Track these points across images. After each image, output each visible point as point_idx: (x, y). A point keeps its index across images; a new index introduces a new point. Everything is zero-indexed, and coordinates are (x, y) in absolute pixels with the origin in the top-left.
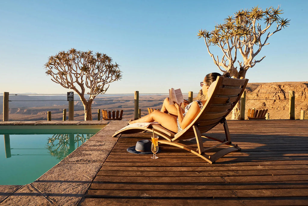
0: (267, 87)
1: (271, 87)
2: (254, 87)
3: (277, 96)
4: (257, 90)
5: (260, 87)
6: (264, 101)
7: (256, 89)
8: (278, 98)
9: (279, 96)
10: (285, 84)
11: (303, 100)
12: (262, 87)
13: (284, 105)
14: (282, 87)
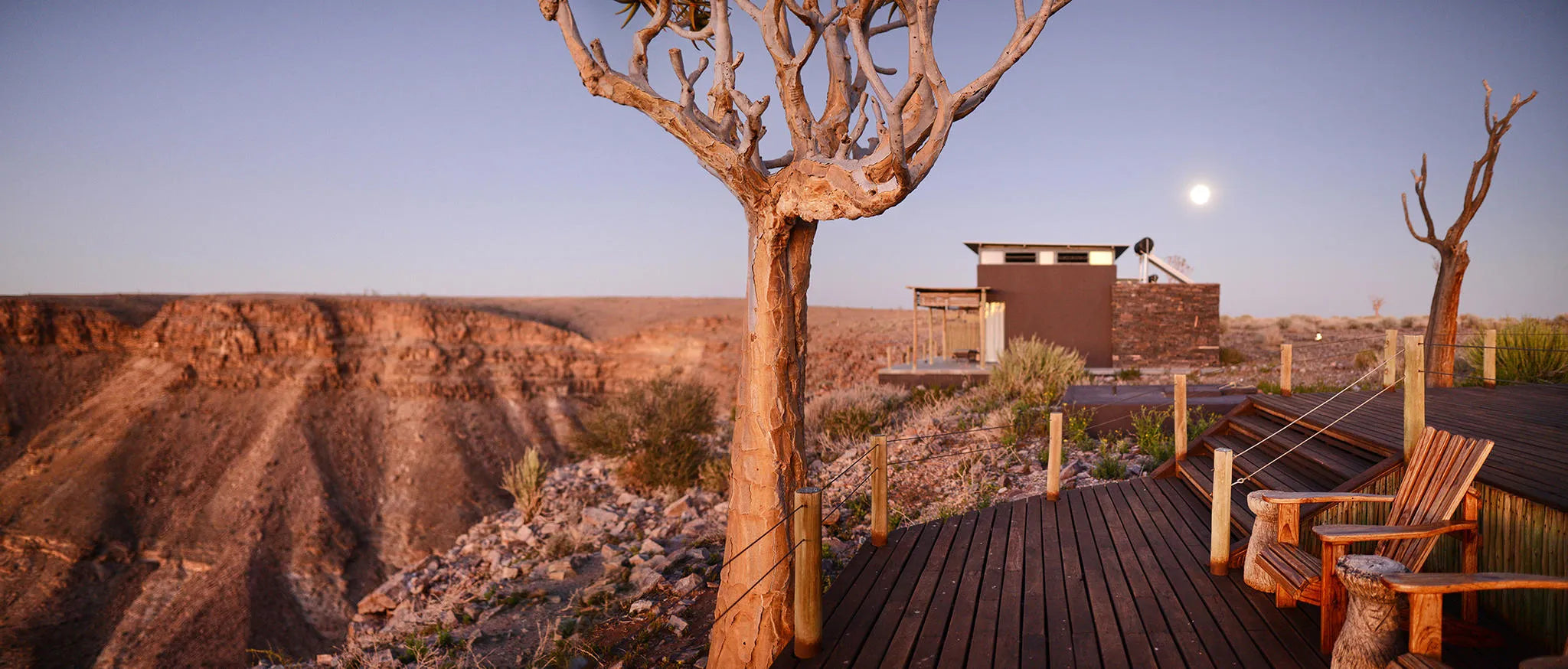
0: (193, 309)
1: (209, 309)
2: (143, 308)
3: (233, 341)
4: (158, 321)
5: (168, 309)
6: (190, 358)
7: (153, 315)
8: (235, 348)
9: (237, 340)
10: (256, 300)
11: (310, 353)
12: (177, 308)
13: (255, 371)
14: (245, 310)
